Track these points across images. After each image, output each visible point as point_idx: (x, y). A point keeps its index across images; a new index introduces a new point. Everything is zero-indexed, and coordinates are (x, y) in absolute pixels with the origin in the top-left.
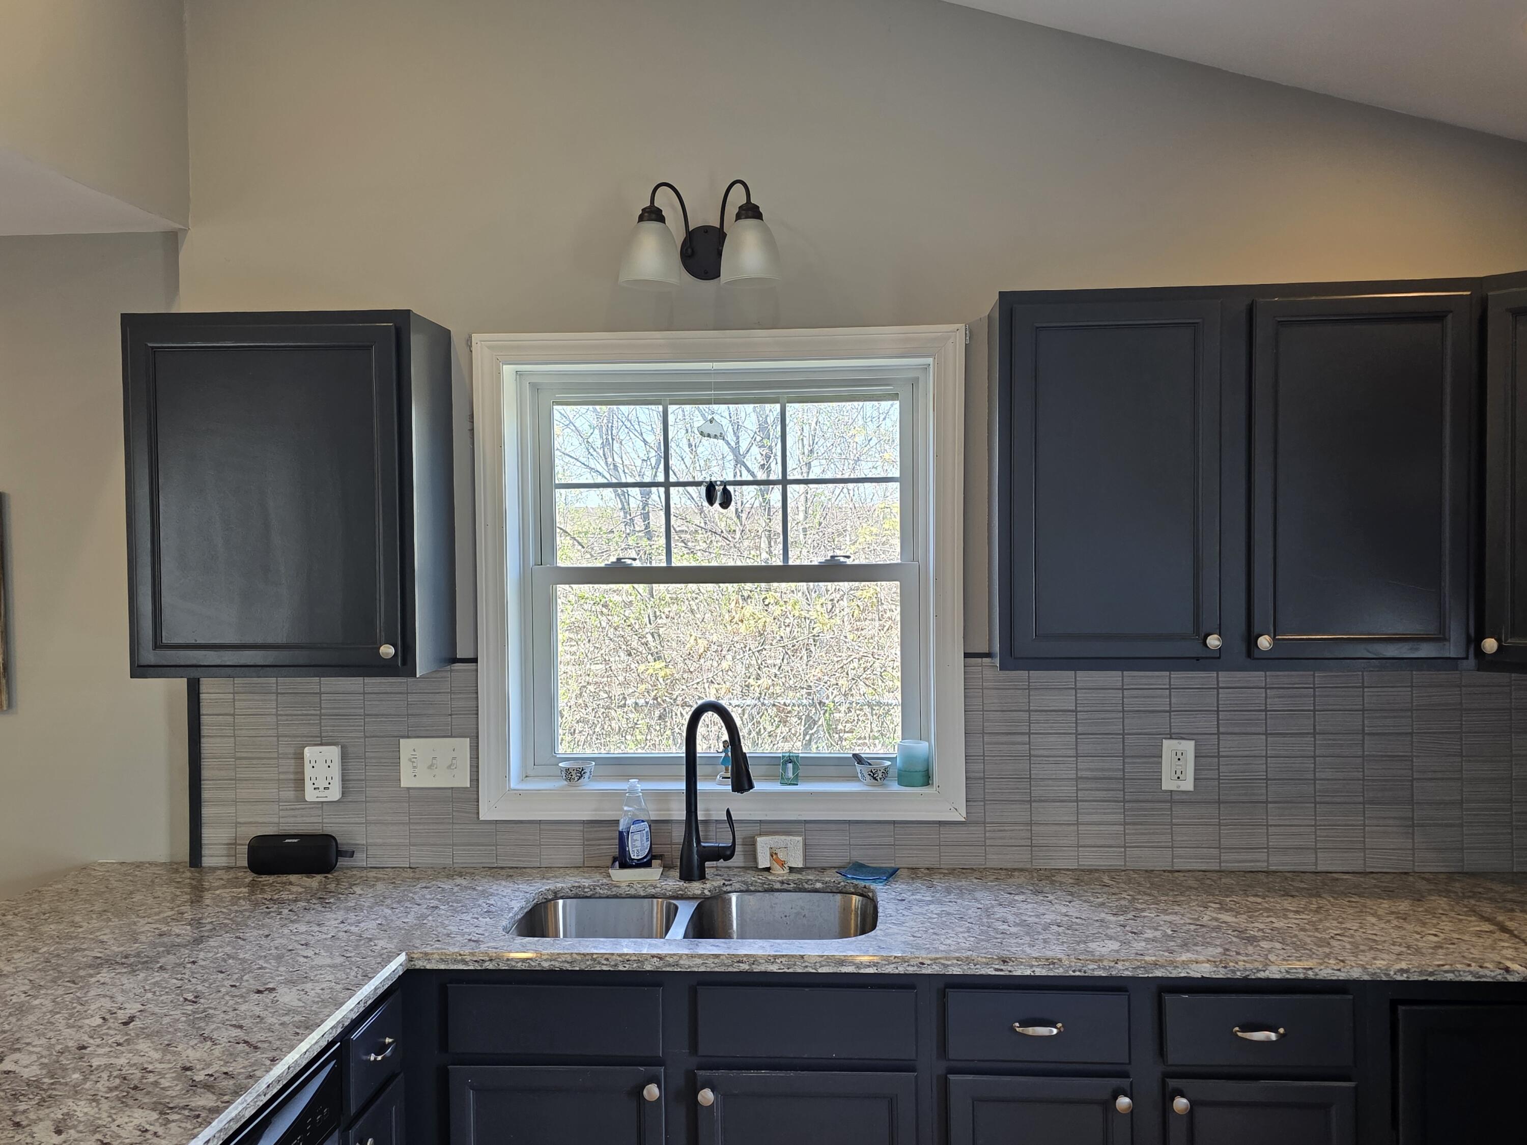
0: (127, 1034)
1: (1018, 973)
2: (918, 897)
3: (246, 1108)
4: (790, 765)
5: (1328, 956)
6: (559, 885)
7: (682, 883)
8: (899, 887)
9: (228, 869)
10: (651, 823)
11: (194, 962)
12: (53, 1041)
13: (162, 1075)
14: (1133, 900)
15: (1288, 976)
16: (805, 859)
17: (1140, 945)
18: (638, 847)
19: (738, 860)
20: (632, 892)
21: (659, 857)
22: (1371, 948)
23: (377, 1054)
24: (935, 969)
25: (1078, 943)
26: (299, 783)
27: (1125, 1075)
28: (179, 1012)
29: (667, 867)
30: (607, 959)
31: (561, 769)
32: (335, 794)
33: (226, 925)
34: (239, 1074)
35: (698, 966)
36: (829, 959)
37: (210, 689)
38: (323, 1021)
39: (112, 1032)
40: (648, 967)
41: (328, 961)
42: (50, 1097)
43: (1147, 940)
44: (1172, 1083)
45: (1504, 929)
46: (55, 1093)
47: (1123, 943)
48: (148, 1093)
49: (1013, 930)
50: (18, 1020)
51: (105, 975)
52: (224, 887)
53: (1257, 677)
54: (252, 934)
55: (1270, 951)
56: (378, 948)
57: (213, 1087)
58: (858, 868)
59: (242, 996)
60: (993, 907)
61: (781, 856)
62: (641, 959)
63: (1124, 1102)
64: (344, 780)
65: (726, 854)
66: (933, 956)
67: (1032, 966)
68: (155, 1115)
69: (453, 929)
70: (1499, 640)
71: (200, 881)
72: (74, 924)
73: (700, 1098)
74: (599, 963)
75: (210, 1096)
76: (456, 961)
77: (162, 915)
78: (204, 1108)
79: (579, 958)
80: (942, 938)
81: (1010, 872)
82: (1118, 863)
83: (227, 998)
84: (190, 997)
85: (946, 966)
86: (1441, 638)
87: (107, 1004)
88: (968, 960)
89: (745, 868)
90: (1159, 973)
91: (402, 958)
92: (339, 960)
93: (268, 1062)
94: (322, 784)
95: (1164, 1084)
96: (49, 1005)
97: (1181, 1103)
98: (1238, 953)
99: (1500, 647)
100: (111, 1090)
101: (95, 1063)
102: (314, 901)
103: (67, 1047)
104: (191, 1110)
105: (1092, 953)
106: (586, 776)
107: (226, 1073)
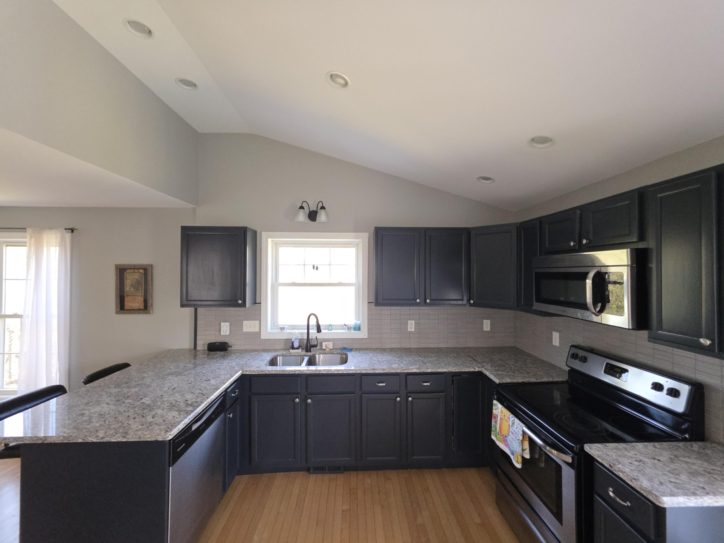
0: (173, 392)
1: (377, 372)
2: (357, 355)
3: (200, 410)
4: (330, 326)
5: (440, 367)
6: (278, 354)
7: (306, 353)
8: (353, 353)
9: (203, 350)
10: (299, 339)
11: (192, 374)
12: (155, 394)
13: (180, 402)
14: (402, 355)
15: (432, 371)
16: (333, 346)
17: (402, 365)
18: (296, 345)
19: (318, 347)
20: (295, 355)
21: (301, 347)
22: (448, 365)
23: (234, 394)
24: (359, 372)
25: (390, 365)
26: (220, 330)
27: (399, 393)
28: (186, 386)
29: (302, 349)
30: (287, 371)
31: (280, 327)
32: (228, 333)
33: (200, 364)
34: (199, 402)
35: (308, 372)
36: (337, 370)
37: (200, 310)
38: (220, 388)
39: (170, 392)
40: (296, 373)
41: (223, 373)
42: (152, 409)
43: (404, 364)
44: (409, 394)
45: (474, 360)
46: (153, 408)
47: (399, 365)
48: (177, 407)
49: (376, 362)
50: (147, 389)
51: (170, 377)
52: (201, 355)
53: (427, 308)
54: (206, 366)
55: (429, 366)
56: (235, 369)
57: (192, 405)
58: (345, 349)
59: (202, 382)
60: (372, 357)
61: (328, 346)
62: (295, 371)
63: (398, 399)
64: (230, 330)
65: (315, 346)
66: (359, 369)
67: (380, 371)
68: (177, 413)
69: (253, 364)
70: (473, 301)
71: (196, 353)
72: (165, 365)
73: (308, 401)
74: (286, 372)
75: (191, 407)
76: (253, 372)
77: (186, 362)
78: (189, 410)
79: (281, 371)
80: (361, 365)
81: (377, 349)
82: (399, 347)
83: (198, 382)
84: (190, 382)
85: (362, 371)
86: (462, 300)
87: (169, 384)
88: (366, 370)
89: (320, 349)
90: (406, 371)
91: (241, 372)
92: (226, 372)
93: (206, 398)
94: (225, 331)
95: (407, 394)
96: (156, 385)
97: (410, 399)
98: (422, 367)
99: (474, 302)
100: (167, 406)
101: (165, 399)
102: (222, 358)
103: (158, 396)
104: (186, 411)
105: (392, 367)
106: (285, 329)
107: (196, 402)
